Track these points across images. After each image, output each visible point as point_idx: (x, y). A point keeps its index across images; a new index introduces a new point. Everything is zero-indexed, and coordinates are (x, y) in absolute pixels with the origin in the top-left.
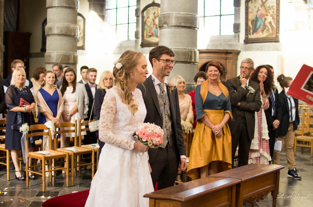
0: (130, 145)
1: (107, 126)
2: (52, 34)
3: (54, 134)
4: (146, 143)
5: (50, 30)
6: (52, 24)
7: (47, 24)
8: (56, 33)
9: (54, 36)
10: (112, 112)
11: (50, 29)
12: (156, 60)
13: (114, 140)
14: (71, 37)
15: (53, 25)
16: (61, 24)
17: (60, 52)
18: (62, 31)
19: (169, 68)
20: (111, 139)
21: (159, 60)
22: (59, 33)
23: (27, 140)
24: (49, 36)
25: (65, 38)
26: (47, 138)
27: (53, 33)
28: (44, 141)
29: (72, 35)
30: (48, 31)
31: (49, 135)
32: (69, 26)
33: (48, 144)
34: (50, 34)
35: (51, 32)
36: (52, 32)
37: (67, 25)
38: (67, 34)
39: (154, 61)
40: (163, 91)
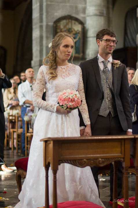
0: (54, 108)
1: (37, 94)
4: (62, 107)
10: (41, 83)
12: (100, 41)
13: (41, 104)
19: (110, 47)
20: (39, 104)
21: (101, 41)
39: (98, 41)
40: (106, 67)
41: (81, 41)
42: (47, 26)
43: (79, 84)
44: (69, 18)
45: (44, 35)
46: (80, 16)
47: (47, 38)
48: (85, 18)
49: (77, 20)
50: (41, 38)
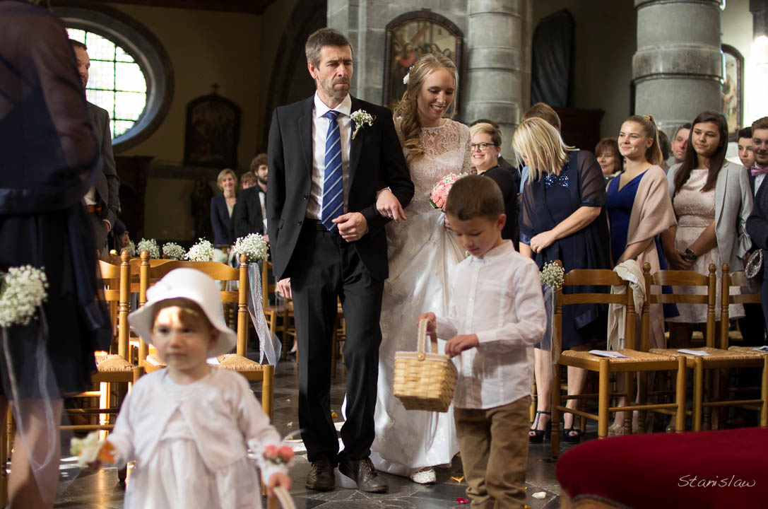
2: (651, 75)
3: (641, 301)
5: (644, 64)
6: (649, 47)
7: (639, 49)
8: (661, 70)
9: (657, 79)
11: (646, 61)
14: (704, 79)
15: (653, 49)
16: (675, 47)
17: (674, 121)
18: (678, 65)
22: (669, 69)
23: (555, 313)
24: (643, 81)
25: (688, 83)
26: (620, 313)
27: (653, 71)
28: (612, 322)
29: (704, 75)
30: (640, 67)
31: (627, 306)
32: (696, 49)
33: (621, 334)
34: (645, 73)
35: (648, 68)
36: (650, 69)
37: (692, 47)
38: (691, 72)
42: (369, 34)
44: (426, 17)
46: (453, 14)
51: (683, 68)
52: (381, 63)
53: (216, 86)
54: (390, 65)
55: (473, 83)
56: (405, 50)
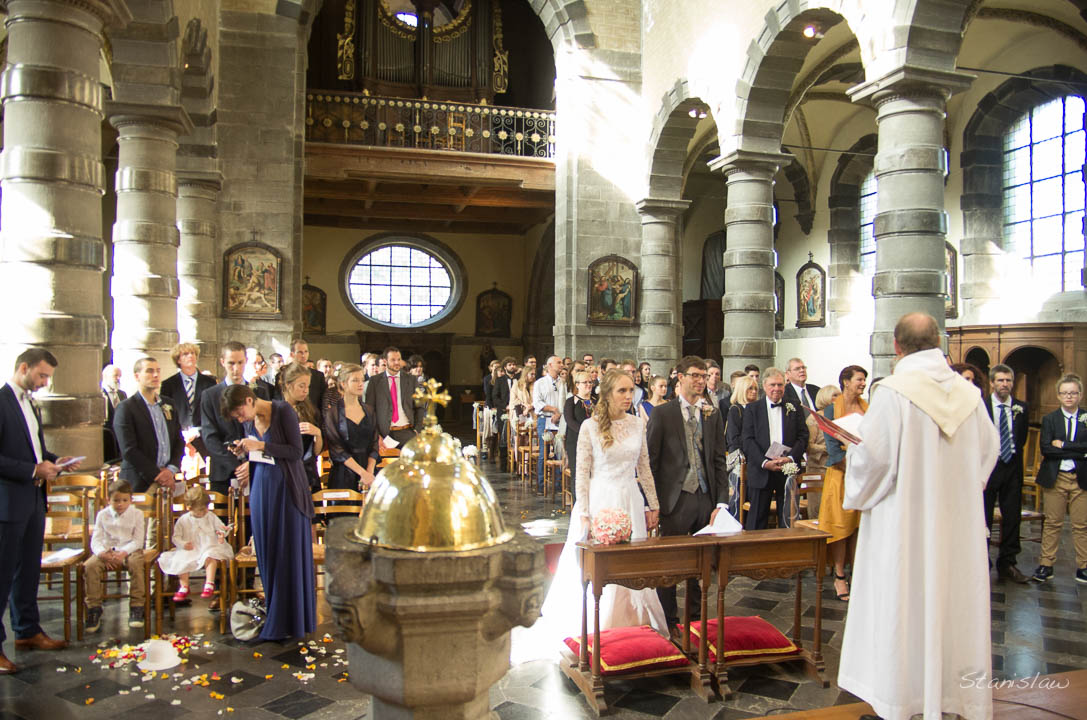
2: (731, 310)
5: (729, 303)
6: (730, 293)
8: (738, 307)
9: (735, 312)
11: (730, 300)
14: (762, 313)
15: (733, 292)
16: (745, 293)
17: (743, 338)
18: (745, 305)
22: (741, 307)
24: (727, 313)
29: (762, 310)
32: (757, 295)
34: (728, 308)
36: (732, 306)
37: (754, 293)
38: (753, 308)
40: (692, 417)
41: (633, 295)
42: (578, 271)
43: (643, 446)
44: (614, 259)
45: (574, 286)
46: (631, 257)
47: (578, 290)
48: (638, 259)
49: (626, 262)
50: (569, 290)
51: (748, 307)
52: (586, 289)
53: (495, 284)
54: (592, 290)
55: (644, 299)
56: (601, 280)
